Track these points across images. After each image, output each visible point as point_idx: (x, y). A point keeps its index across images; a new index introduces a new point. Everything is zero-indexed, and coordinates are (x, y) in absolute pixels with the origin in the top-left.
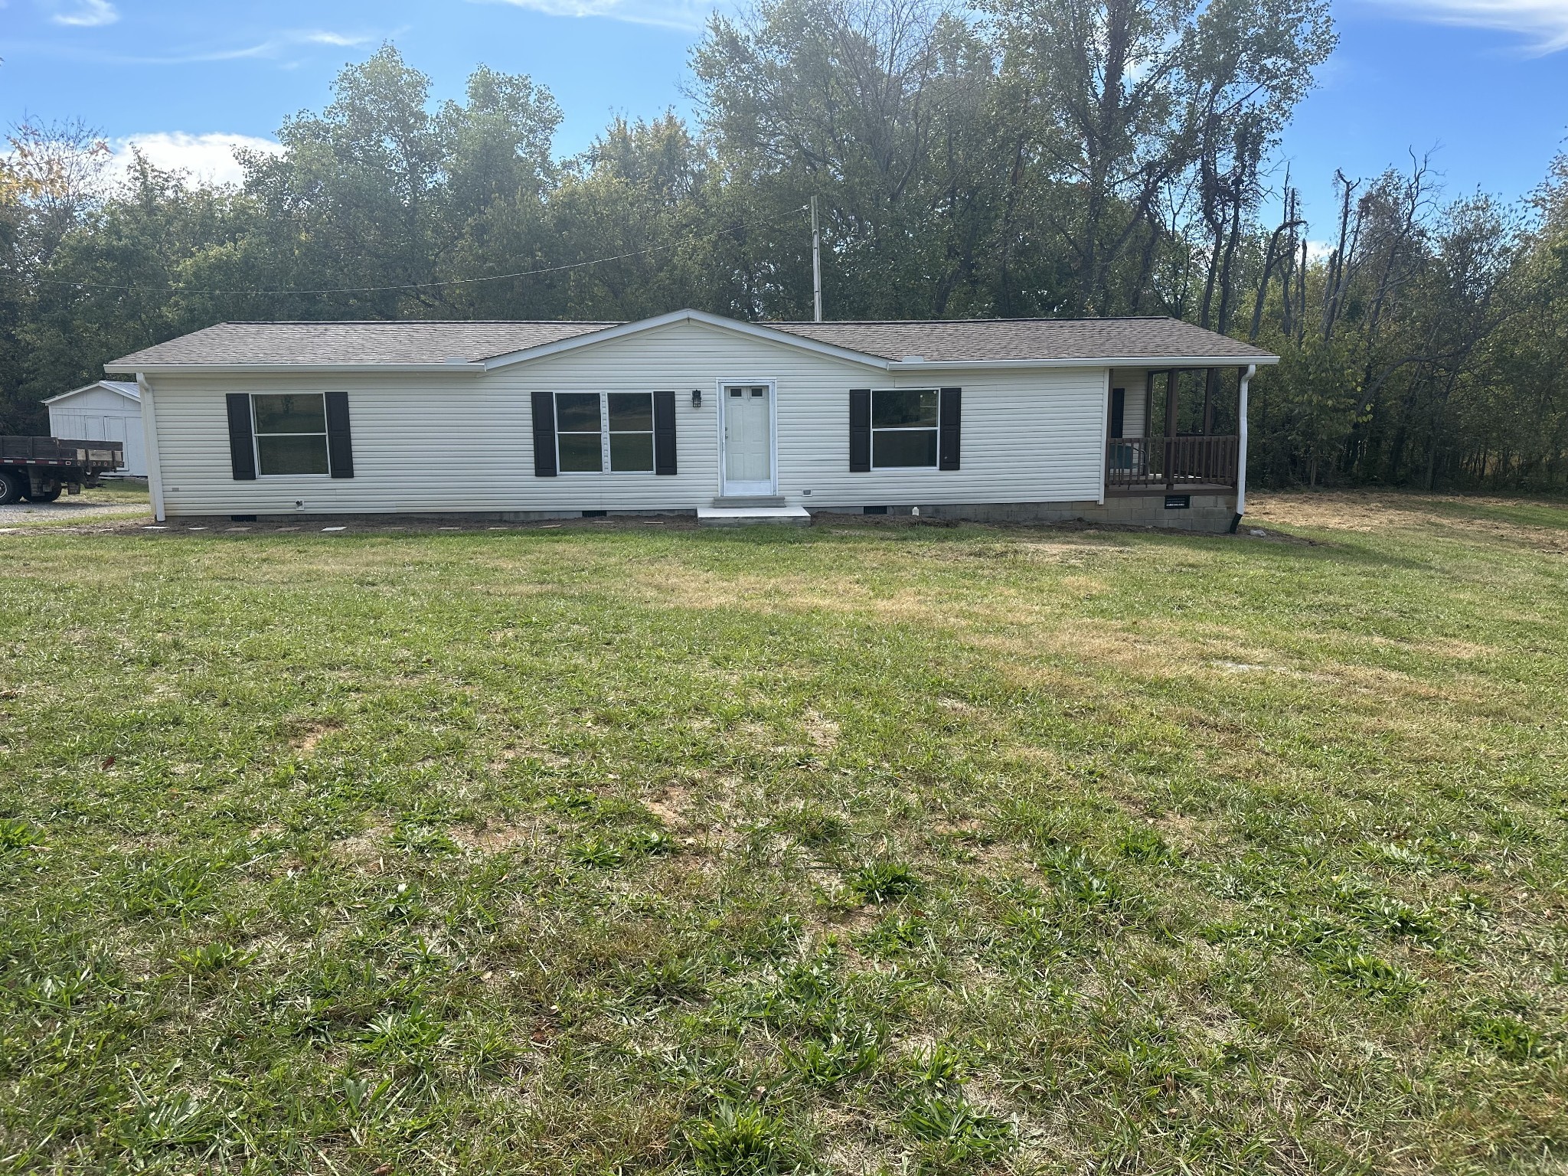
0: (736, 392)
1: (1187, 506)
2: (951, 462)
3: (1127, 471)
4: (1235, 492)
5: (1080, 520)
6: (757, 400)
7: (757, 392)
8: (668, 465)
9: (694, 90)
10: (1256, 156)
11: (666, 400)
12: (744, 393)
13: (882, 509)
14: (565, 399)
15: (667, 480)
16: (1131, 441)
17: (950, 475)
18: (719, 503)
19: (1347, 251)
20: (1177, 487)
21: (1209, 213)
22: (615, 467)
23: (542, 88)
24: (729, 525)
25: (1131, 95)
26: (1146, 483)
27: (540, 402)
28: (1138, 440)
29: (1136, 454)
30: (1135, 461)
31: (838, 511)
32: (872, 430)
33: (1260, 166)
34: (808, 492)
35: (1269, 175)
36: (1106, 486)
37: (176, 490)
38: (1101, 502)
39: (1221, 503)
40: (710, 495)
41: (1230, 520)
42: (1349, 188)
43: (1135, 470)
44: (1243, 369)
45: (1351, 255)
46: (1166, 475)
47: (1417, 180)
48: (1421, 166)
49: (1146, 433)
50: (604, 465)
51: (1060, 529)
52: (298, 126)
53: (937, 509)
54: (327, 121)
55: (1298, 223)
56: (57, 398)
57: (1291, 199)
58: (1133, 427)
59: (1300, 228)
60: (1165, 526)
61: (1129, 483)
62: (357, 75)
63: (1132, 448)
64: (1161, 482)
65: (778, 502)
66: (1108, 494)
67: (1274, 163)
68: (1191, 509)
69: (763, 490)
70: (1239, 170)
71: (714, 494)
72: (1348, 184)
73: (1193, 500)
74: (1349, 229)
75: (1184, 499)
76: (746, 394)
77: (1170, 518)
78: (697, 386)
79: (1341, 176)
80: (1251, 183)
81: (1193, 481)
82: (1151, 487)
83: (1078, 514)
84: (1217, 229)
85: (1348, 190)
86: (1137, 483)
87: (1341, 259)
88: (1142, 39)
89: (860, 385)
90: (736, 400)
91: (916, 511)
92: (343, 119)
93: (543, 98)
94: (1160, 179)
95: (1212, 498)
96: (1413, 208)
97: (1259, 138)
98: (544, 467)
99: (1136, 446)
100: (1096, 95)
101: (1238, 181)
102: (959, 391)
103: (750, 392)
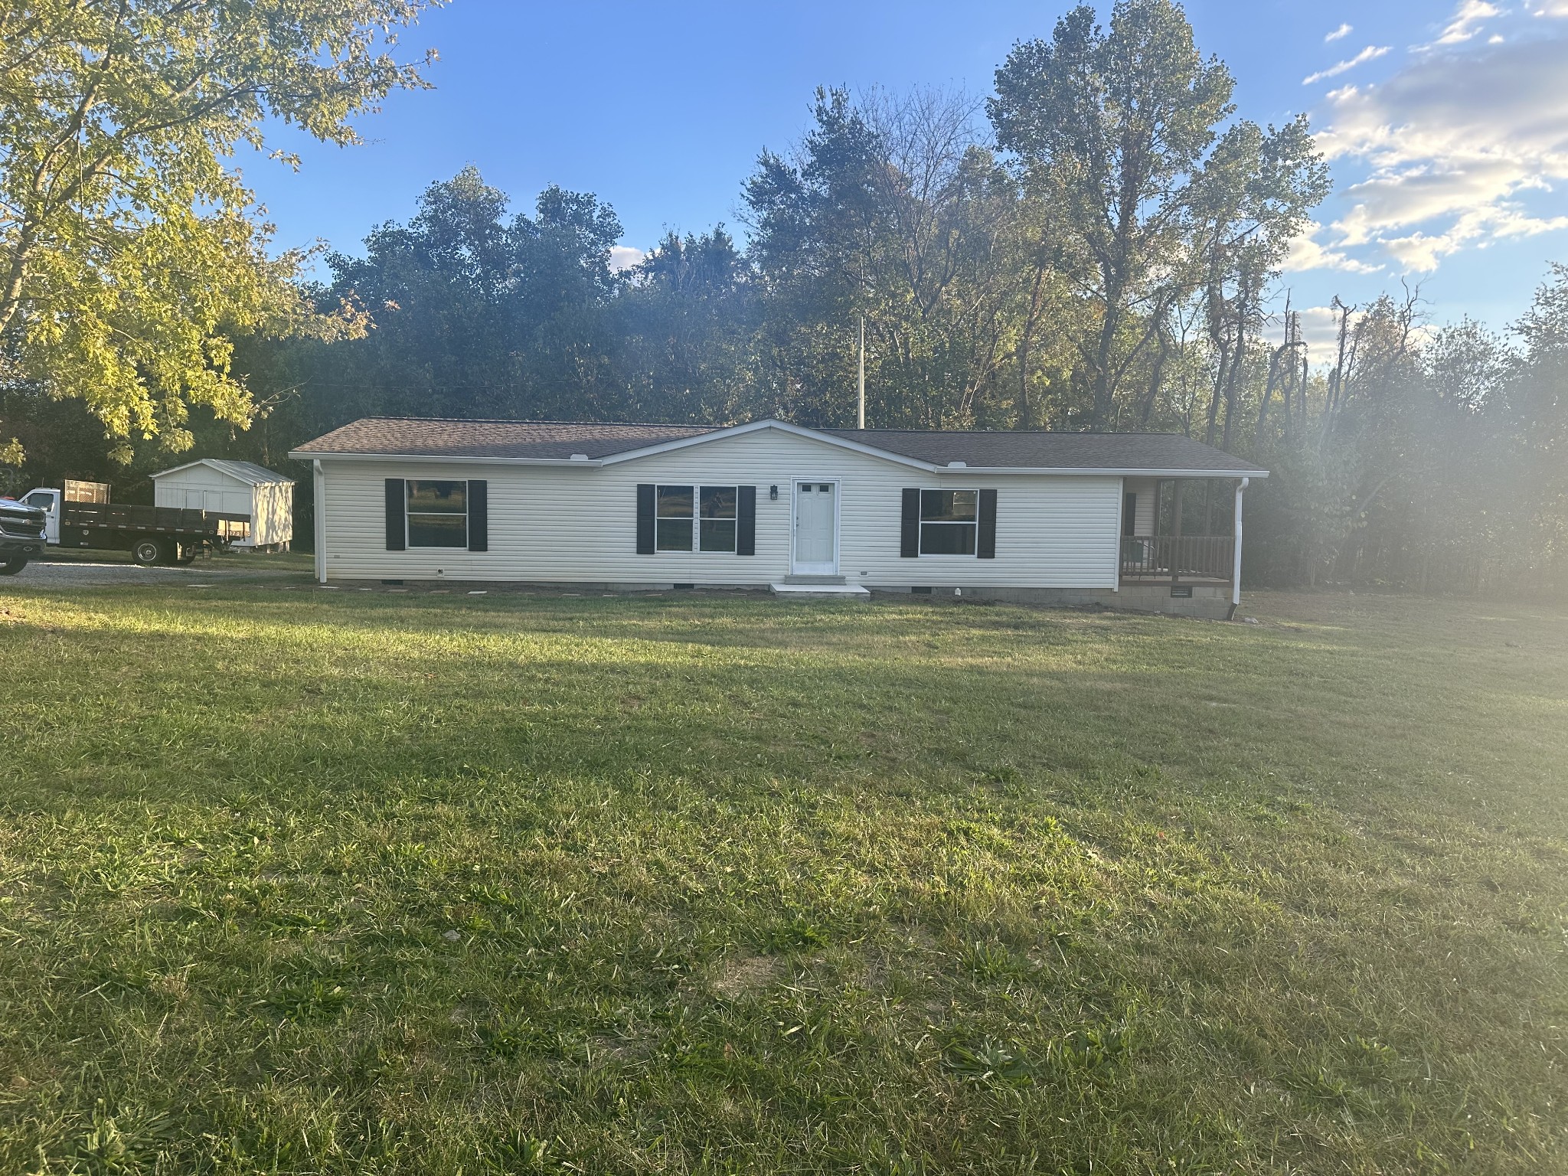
0: (807, 488)
1: (1190, 595)
2: (987, 551)
3: (1138, 564)
4: (1231, 585)
5: (1097, 604)
6: (823, 494)
7: (824, 488)
8: (747, 548)
9: (746, 216)
10: (1258, 283)
11: (749, 493)
12: (813, 488)
13: (928, 590)
14: (666, 491)
15: (746, 559)
16: (1141, 538)
17: (986, 563)
18: (789, 580)
19: (1345, 368)
20: (1181, 579)
21: (1214, 332)
22: (704, 547)
23: (606, 206)
24: (802, 598)
25: (1143, 227)
26: (1154, 574)
27: (645, 493)
28: (1147, 538)
29: (1145, 551)
30: (1145, 556)
31: (890, 590)
32: (920, 523)
33: (1262, 293)
34: (864, 573)
35: (1271, 302)
36: (1120, 576)
37: (338, 557)
38: (1116, 590)
39: (1219, 595)
40: (781, 573)
41: (1227, 609)
42: (1346, 311)
43: (1145, 565)
44: (1239, 481)
45: (1348, 372)
46: (1172, 569)
47: (1409, 306)
48: (1413, 295)
49: (1155, 532)
50: (694, 546)
51: (1080, 610)
52: (384, 235)
53: (974, 590)
54: (411, 230)
55: (1299, 344)
56: (164, 473)
57: (1292, 321)
58: (1143, 527)
59: (1301, 349)
60: (1171, 612)
61: (1140, 574)
62: (441, 191)
63: (1143, 545)
64: (1167, 574)
65: (839, 580)
66: (1121, 583)
67: (1274, 291)
68: (1193, 598)
69: (825, 570)
70: (1242, 296)
71: (785, 573)
72: (1345, 309)
73: (1195, 590)
74: (1347, 349)
75: (1188, 590)
76: (815, 490)
77: (1174, 604)
78: (774, 482)
79: (1338, 302)
80: (1254, 308)
81: (1195, 575)
82: (1159, 578)
83: (1095, 599)
84: (1223, 347)
85: (1345, 315)
86: (1147, 574)
87: (1339, 378)
88: (1153, 178)
89: (911, 484)
90: (806, 494)
91: (958, 592)
92: (425, 229)
93: (606, 214)
94: (1170, 302)
95: (1212, 589)
96: (1406, 333)
97: (1261, 268)
98: (644, 546)
99: (1146, 543)
100: (1111, 226)
101: (1242, 305)
102: (995, 492)
103: (818, 488)
